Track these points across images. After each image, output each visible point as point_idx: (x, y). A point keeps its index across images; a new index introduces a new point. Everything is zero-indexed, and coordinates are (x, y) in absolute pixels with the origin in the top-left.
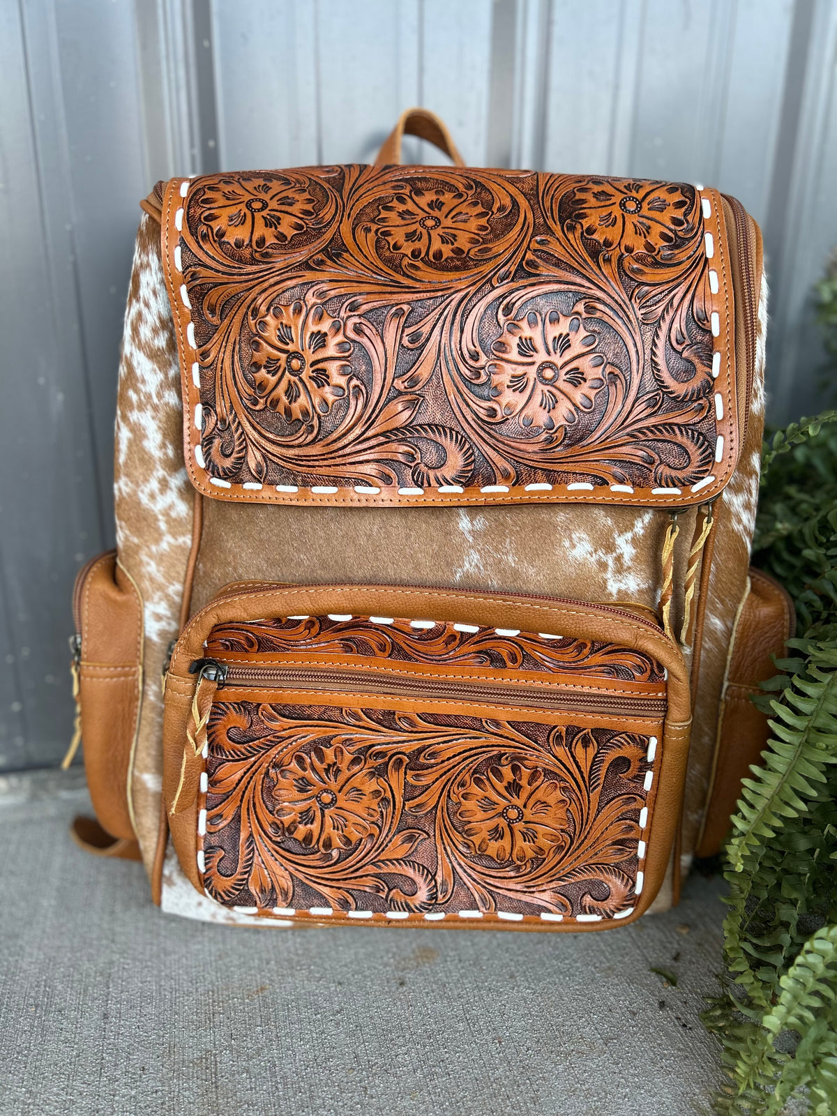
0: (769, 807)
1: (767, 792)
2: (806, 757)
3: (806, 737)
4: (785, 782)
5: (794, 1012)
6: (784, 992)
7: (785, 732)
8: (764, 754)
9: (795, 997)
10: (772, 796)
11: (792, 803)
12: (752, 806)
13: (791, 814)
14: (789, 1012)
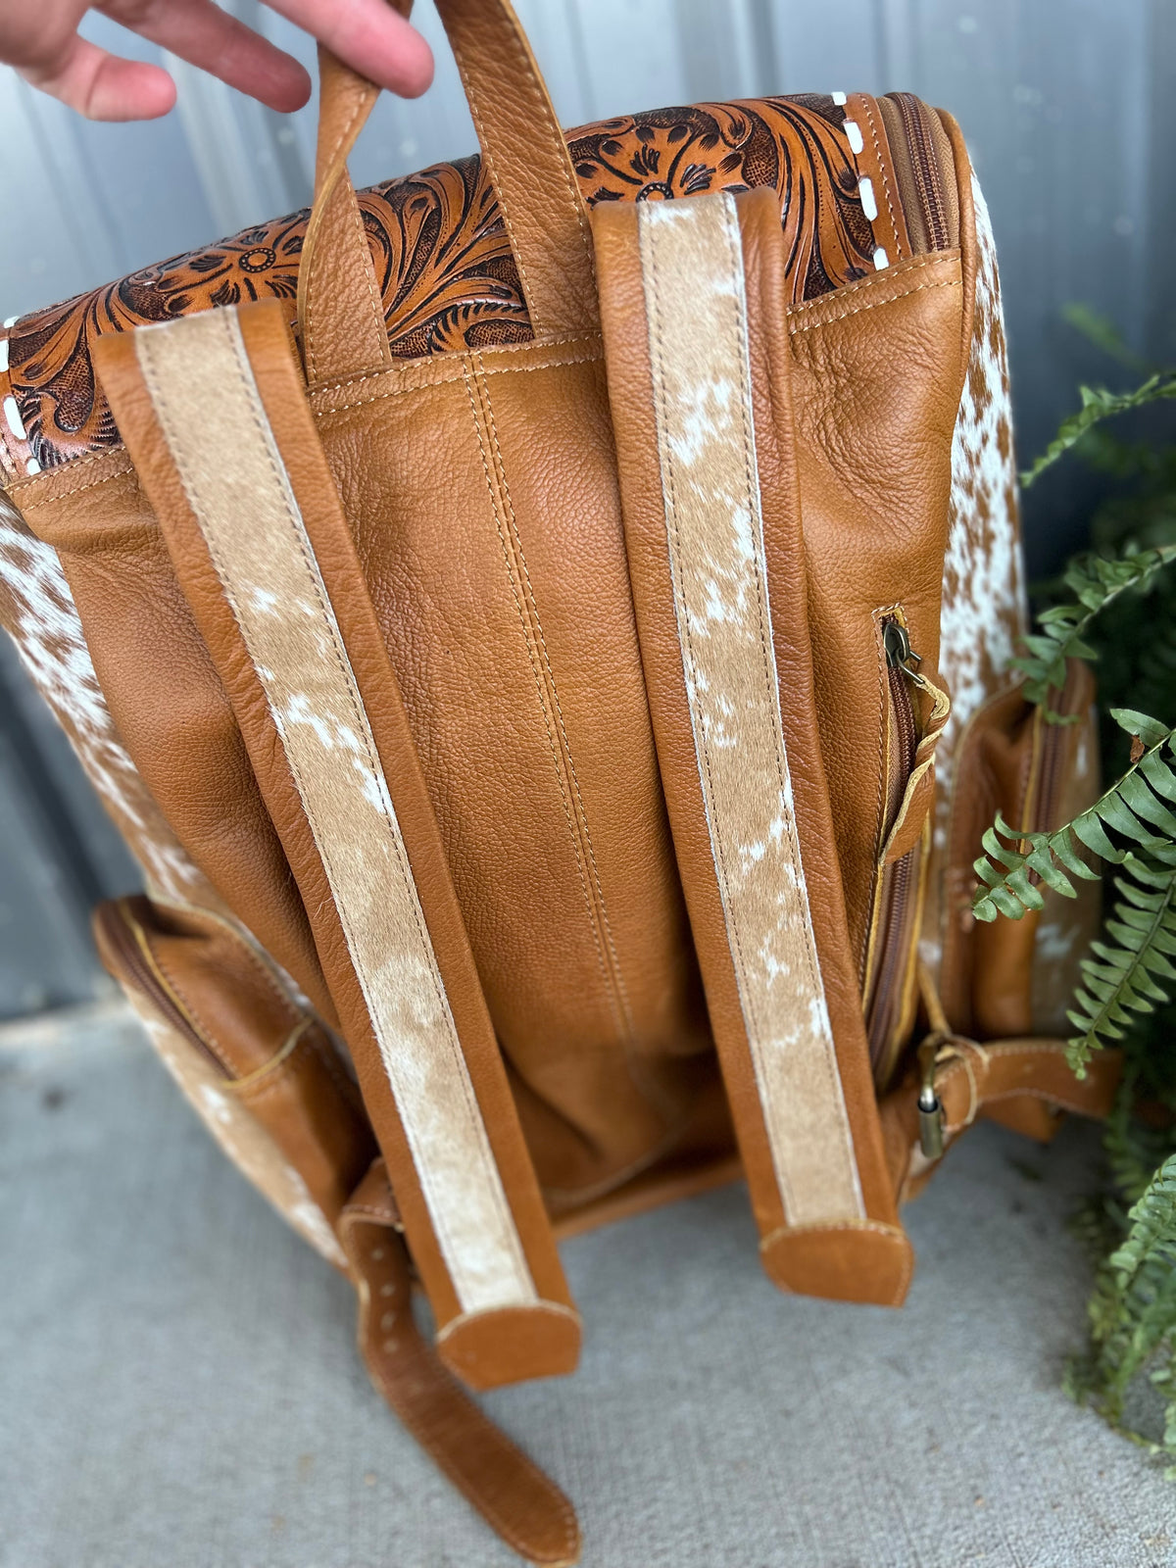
0: (1117, 998)
1: (1114, 976)
2: (1168, 926)
3: (1168, 899)
4: (1139, 963)
5: (1151, 1248)
6: (1137, 1226)
7: (1136, 894)
8: (1111, 925)
9: (1152, 1231)
10: (1122, 982)
11: (1147, 992)
12: (1093, 996)
13: (1145, 1007)
14: (1146, 1247)
